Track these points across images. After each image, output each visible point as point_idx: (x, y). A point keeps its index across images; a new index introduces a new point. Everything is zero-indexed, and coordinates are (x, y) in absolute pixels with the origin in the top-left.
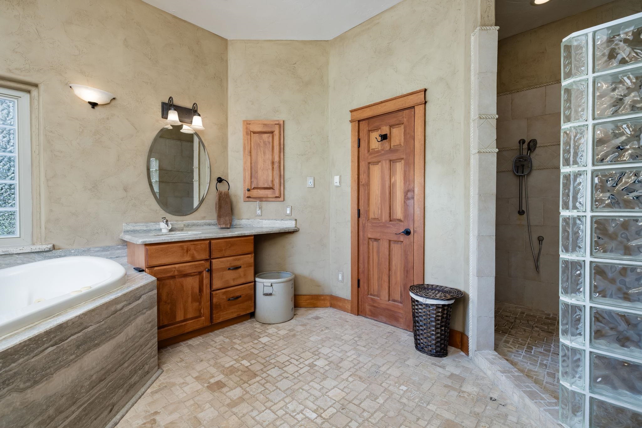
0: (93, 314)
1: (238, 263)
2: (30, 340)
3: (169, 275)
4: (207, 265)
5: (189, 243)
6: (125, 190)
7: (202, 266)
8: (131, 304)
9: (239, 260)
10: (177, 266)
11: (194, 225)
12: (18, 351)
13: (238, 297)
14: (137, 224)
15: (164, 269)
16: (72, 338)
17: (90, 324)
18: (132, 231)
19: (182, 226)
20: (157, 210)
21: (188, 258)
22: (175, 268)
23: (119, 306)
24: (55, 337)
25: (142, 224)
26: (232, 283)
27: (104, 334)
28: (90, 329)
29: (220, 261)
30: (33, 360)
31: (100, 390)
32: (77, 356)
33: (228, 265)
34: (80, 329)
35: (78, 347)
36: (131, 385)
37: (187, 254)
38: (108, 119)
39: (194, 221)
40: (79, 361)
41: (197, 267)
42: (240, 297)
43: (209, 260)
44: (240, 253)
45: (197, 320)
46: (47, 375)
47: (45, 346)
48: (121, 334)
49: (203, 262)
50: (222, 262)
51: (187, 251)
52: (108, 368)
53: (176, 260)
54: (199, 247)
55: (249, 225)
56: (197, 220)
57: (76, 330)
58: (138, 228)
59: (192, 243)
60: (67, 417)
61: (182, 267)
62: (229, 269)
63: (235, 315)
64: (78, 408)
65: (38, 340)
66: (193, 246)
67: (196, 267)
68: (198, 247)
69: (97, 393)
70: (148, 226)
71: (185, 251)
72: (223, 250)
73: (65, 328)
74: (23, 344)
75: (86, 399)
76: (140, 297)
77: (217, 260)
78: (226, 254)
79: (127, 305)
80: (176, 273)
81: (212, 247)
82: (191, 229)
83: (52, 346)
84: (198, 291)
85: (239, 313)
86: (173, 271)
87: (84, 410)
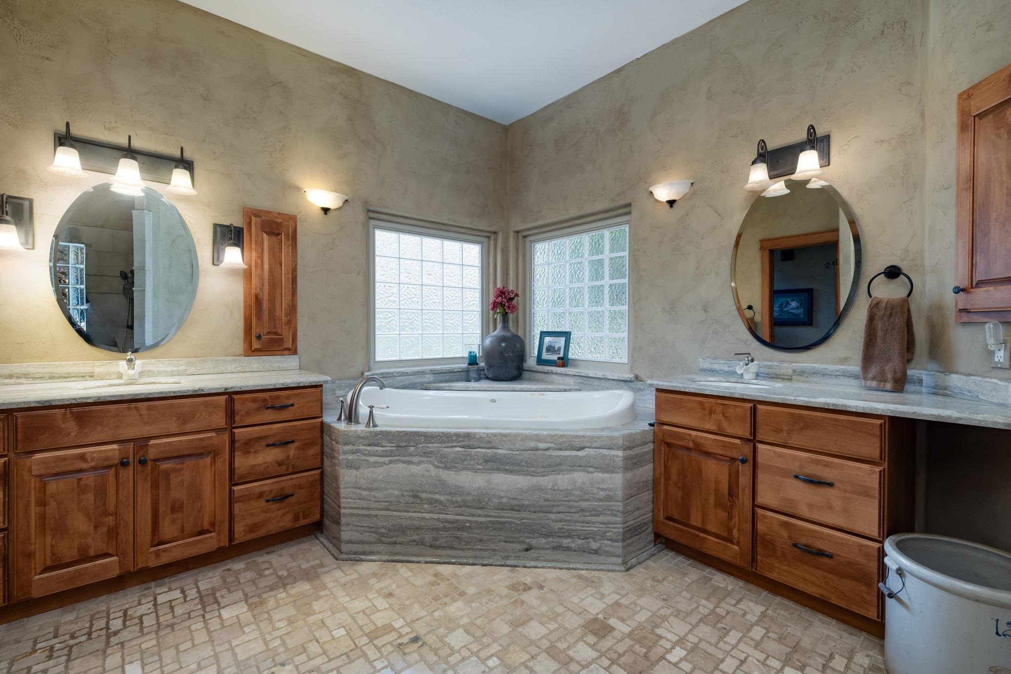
0: (504, 439)
1: (826, 474)
2: (443, 433)
3: (681, 443)
4: (747, 449)
5: (714, 401)
6: (705, 310)
7: (735, 448)
8: (562, 450)
9: (827, 465)
10: (693, 433)
11: (815, 373)
12: (434, 437)
13: (821, 553)
14: (716, 361)
15: (675, 432)
16: (479, 450)
17: (499, 447)
18: (709, 371)
19: (790, 372)
20: (747, 340)
21: (710, 426)
22: (690, 435)
23: (542, 445)
24: (463, 441)
25: (722, 362)
26: (805, 512)
27: (518, 465)
28: (500, 451)
29: (774, 452)
30: (444, 449)
31: (512, 518)
32: (483, 469)
33: (795, 467)
34: (488, 446)
35: (486, 461)
36: (561, 546)
37: (710, 418)
38: (687, 214)
39: (815, 365)
40: (486, 474)
41: (725, 447)
42: (830, 556)
43: (753, 440)
44: (833, 449)
45: (725, 543)
46: (455, 467)
47: (455, 444)
48: (545, 478)
49: (738, 441)
50: (780, 455)
51: (710, 414)
52: (523, 502)
53: (693, 424)
54: (732, 411)
55: (970, 392)
56: (827, 363)
57: (484, 445)
58: (716, 367)
59: (720, 401)
60: (474, 515)
61: (701, 437)
62: (796, 477)
63: (811, 590)
64: (486, 516)
65: (449, 437)
66: (721, 406)
67: (725, 445)
68: (729, 410)
69: (508, 517)
70: (732, 366)
71: (707, 412)
72: (782, 430)
73: (473, 438)
74: (437, 434)
75: (493, 514)
76: (582, 448)
77: (769, 447)
78: (793, 441)
79: (555, 449)
80: (691, 445)
81: (759, 418)
82: (808, 379)
83: (460, 447)
84: (726, 492)
85: (825, 593)
86: (687, 439)
87: (493, 523)
